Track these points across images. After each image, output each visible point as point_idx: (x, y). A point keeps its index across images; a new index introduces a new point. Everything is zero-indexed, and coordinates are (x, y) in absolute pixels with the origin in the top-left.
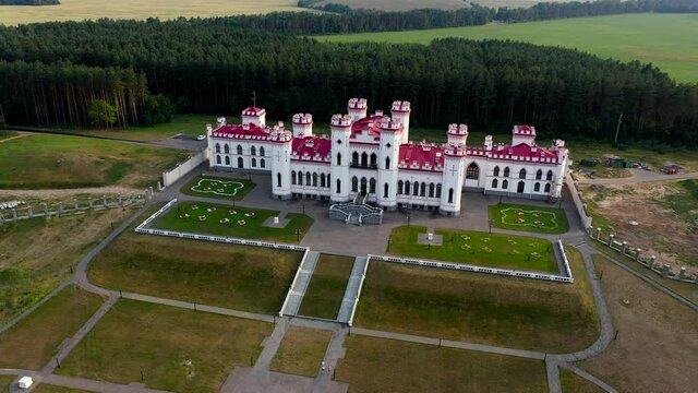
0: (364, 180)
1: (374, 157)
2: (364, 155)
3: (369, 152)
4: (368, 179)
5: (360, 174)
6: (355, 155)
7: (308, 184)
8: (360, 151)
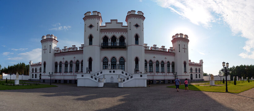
0: (114, 59)
1: (122, 39)
2: (114, 38)
3: (118, 35)
4: (118, 58)
5: (110, 54)
6: (105, 39)
7: (66, 72)
8: (110, 35)
